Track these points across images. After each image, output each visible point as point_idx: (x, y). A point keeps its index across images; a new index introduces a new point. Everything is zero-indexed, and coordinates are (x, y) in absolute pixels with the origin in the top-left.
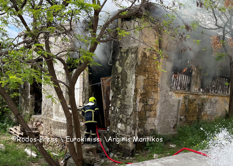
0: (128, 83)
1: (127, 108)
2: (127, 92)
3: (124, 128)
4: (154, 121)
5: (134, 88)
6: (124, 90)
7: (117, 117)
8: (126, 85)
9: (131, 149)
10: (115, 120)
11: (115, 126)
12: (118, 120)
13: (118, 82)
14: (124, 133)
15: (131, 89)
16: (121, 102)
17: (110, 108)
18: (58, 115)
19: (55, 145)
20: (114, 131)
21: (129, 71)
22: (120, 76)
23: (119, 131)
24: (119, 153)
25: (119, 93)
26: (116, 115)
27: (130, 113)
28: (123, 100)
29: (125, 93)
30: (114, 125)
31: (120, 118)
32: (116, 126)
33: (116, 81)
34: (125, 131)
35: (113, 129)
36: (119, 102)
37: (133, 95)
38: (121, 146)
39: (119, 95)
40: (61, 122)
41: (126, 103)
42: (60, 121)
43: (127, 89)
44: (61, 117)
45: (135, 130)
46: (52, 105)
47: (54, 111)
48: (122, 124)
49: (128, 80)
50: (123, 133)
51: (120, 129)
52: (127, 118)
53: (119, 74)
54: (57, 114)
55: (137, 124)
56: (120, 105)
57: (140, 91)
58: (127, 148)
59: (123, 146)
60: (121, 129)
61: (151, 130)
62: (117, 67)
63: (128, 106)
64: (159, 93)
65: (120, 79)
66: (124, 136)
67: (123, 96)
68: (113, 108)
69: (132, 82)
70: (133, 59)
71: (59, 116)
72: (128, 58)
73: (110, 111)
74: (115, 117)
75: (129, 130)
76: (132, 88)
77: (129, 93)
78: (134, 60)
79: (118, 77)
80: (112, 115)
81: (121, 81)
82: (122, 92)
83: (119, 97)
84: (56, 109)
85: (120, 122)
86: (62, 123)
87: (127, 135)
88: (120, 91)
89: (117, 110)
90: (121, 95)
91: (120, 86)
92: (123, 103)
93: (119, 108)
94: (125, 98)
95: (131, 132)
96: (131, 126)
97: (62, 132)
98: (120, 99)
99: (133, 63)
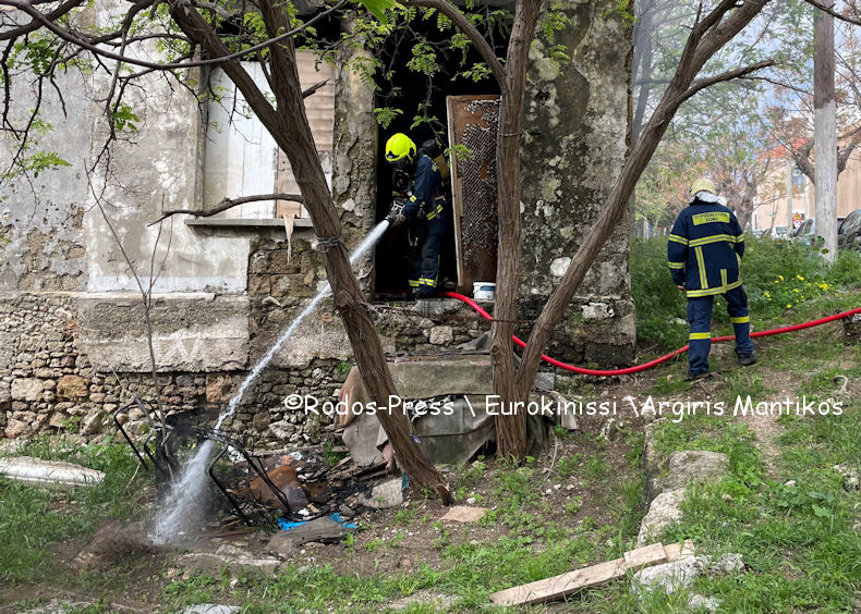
0: (592, 113)
2: (591, 145)
5: (625, 132)
8: (587, 123)
12: (555, 247)
16: (564, 181)
18: (130, 271)
20: (535, 291)
22: (553, 92)
25: (549, 149)
26: (539, 230)
28: (574, 174)
29: (584, 149)
30: (531, 268)
31: (561, 239)
32: (546, 270)
33: (532, 110)
34: (593, 284)
35: (525, 283)
36: (555, 183)
38: (583, 339)
39: (552, 157)
41: (587, 184)
43: (589, 136)
46: (77, 225)
49: (593, 105)
50: (582, 293)
53: (545, 83)
56: (559, 193)
58: (612, 341)
59: (591, 338)
62: (534, 62)
63: (600, 194)
65: (550, 102)
66: (590, 301)
67: (573, 159)
69: (612, 111)
70: (614, 35)
72: (591, 30)
74: (533, 237)
75: (611, 275)
76: (616, 129)
77: (604, 147)
78: (619, 41)
79: (545, 96)
81: (556, 107)
82: (568, 146)
85: (565, 251)
86: (175, 302)
87: (601, 294)
88: (556, 144)
89: (546, 212)
90: (561, 155)
91: (557, 126)
92: (575, 183)
93: (556, 205)
94: (584, 168)
95: (623, 281)
96: (621, 262)
97: (179, 345)
98: (558, 171)
99: (616, 48)
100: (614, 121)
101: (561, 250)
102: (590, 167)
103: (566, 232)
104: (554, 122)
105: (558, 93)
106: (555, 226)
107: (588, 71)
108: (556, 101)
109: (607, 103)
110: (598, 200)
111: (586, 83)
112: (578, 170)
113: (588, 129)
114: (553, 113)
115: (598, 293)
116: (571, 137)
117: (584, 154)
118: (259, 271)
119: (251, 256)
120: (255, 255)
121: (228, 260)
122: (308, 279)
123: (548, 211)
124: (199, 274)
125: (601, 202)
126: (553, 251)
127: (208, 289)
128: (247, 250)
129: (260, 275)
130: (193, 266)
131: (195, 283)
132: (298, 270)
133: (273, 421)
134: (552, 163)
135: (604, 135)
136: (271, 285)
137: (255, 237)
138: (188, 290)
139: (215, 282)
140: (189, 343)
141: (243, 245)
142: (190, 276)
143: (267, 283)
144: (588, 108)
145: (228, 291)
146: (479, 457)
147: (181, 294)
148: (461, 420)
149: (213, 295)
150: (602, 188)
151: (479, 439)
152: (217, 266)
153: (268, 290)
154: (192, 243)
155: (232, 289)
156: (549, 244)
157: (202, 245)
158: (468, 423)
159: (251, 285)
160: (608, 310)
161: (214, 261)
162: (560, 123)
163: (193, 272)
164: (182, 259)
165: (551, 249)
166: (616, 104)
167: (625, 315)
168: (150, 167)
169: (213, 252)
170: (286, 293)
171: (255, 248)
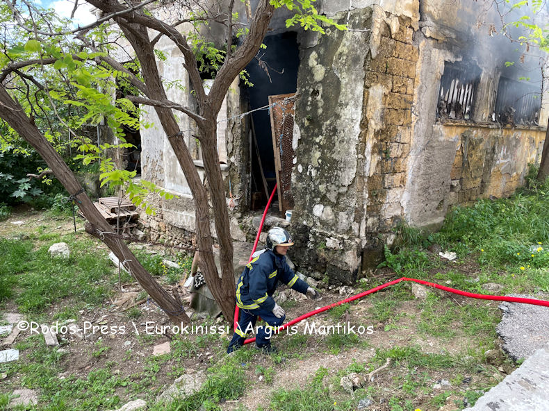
0: (341, 105)
1: (340, 168)
2: (339, 128)
3: (331, 217)
4: (401, 196)
5: (359, 119)
6: (330, 125)
7: (313, 189)
8: (338, 112)
9: (350, 269)
10: (308, 197)
11: (306, 211)
12: (316, 197)
13: (315, 105)
14: (332, 230)
15: (352, 120)
16: (323, 153)
17: (294, 168)
18: (174, 181)
19: (171, 242)
20: (305, 223)
21: (344, 75)
22: (321, 89)
23: (318, 224)
24: (317, 274)
25: (316, 131)
26: (309, 185)
27: (347, 180)
28: (328, 149)
29: (335, 131)
30: (304, 209)
31: (319, 192)
32: (311, 211)
33: (309, 103)
34: (334, 225)
35: (301, 216)
36: (318, 154)
37: (357, 135)
38: (324, 259)
39: (317, 136)
40: (182, 195)
41: (335, 156)
42: (179, 194)
43: (338, 122)
44: (182, 185)
45: (360, 223)
46: (162, 159)
47: (166, 173)
48: (325, 206)
49: (342, 98)
50: (327, 230)
51: (319, 218)
52: (339, 194)
53: (317, 83)
54: (172, 179)
55: (365, 207)
56: (320, 161)
57: (375, 125)
58: (340, 265)
59: (328, 260)
60: (324, 218)
61: (394, 218)
62: (312, 68)
63: (342, 165)
64: (413, 128)
65: (319, 97)
66: (331, 236)
67: (329, 138)
68: (300, 168)
69: (353, 102)
70: (358, 42)
71: (177, 184)
72: (344, 40)
73: (293, 174)
74: (306, 189)
75: (344, 221)
76: (355, 117)
77: (346, 130)
78: (361, 46)
79: (315, 93)
80: (300, 183)
81: (322, 100)
82: (327, 128)
83: (317, 140)
84: (170, 166)
85: (321, 200)
86: (183, 198)
87: (338, 233)
88: (320, 127)
89: (313, 173)
90: (322, 135)
91: (321, 115)
92: (328, 155)
93: (318, 169)
94: (334, 144)
95: (351, 227)
96: (351, 214)
98: (320, 146)
99: (358, 52)
100: (354, 110)
101: (319, 199)
102: (337, 144)
103: (322, 188)
104: (320, 111)
105: (323, 90)
106: (317, 182)
107: (341, 72)
108: (322, 96)
109: (350, 96)
111: (339, 82)
112: (330, 146)
113: (338, 117)
114: (320, 105)
116: (328, 122)
117: (334, 135)
126: (315, 199)
144: (339, 101)
150: (343, 160)
156: (313, 195)
160: (340, 244)
162: (323, 112)
166: (356, 97)
167: (348, 250)
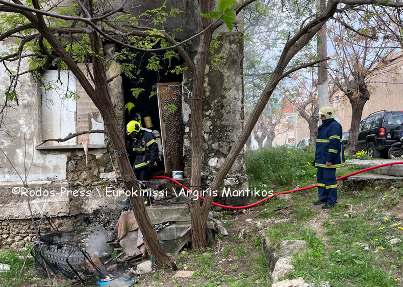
0: (225, 89)
2: (225, 104)
5: (241, 98)
6: (218, 103)
7: (207, 148)
8: (223, 94)
12: (210, 153)
15: (235, 99)
16: (213, 122)
21: (226, 71)
22: (207, 80)
28: (218, 118)
29: (222, 106)
31: (213, 149)
32: (206, 164)
36: (209, 123)
37: (240, 108)
39: (208, 111)
41: (223, 123)
43: (224, 100)
48: (219, 158)
49: (226, 85)
51: (215, 167)
56: (211, 128)
60: (219, 166)
63: (230, 128)
65: (206, 85)
67: (217, 111)
69: (235, 87)
72: (223, 49)
73: (185, 140)
75: (236, 165)
76: (237, 96)
77: (231, 105)
78: (237, 54)
81: (209, 87)
82: (215, 105)
85: (215, 155)
87: (232, 174)
88: (209, 105)
89: (205, 137)
90: (211, 110)
91: (209, 96)
92: (219, 123)
93: (210, 133)
94: (223, 115)
95: (242, 167)
96: (241, 159)
97: (37, 205)
98: (210, 117)
99: (235, 57)
100: (236, 92)
101: (213, 154)
102: (225, 115)
103: (215, 146)
104: (208, 94)
105: (209, 80)
106: (210, 143)
107: (223, 69)
108: (208, 84)
109: (232, 84)
110: (229, 131)
111: (222, 75)
112: (220, 116)
113: (223, 97)
114: (207, 90)
115: (231, 173)
116: (216, 101)
117: (222, 109)
118: (72, 170)
119: (67, 163)
120: (70, 162)
121: (57, 165)
122: (95, 173)
123: (206, 136)
124: (43, 172)
125: (231, 131)
126: (209, 155)
127: (48, 179)
128: (66, 160)
129: (72, 171)
130: (40, 168)
131: (42, 176)
132: (90, 169)
133: (83, 239)
134: (207, 113)
135: (231, 99)
136: (78, 176)
137: (69, 154)
138: (39, 180)
139: (51, 175)
140: (41, 205)
141: (63, 157)
142: (39, 173)
143: (76, 175)
144: (223, 87)
145: (58, 180)
146: (184, 249)
147: (36, 182)
148: (175, 233)
149: (51, 182)
150: (231, 125)
151: (184, 241)
152: (52, 168)
153: (77, 178)
154: (39, 158)
155: (60, 178)
156: (207, 152)
157: (44, 159)
158: (178, 234)
159: (69, 177)
160: (236, 181)
161: (50, 166)
162: (210, 95)
163: (40, 171)
164: (35, 165)
165: (208, 154)
166: (236, 84)
167: (243, 183)
168: (16, 122)
169: (50, 162)
170: (85, 180)
171: (69, 159)
